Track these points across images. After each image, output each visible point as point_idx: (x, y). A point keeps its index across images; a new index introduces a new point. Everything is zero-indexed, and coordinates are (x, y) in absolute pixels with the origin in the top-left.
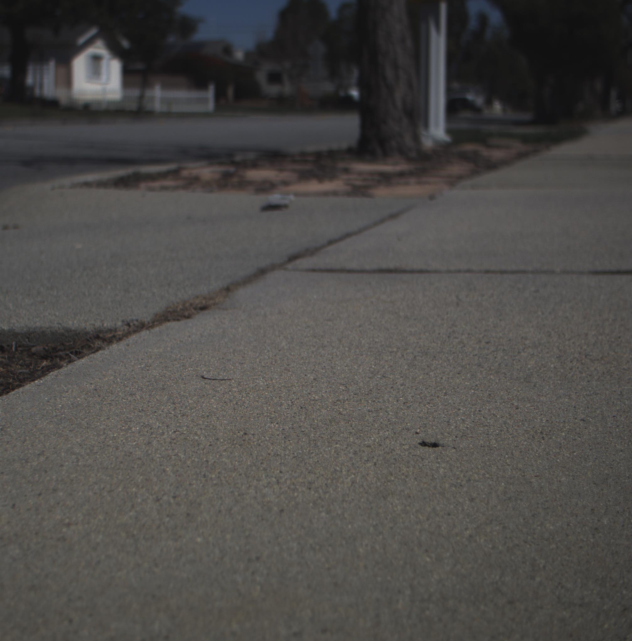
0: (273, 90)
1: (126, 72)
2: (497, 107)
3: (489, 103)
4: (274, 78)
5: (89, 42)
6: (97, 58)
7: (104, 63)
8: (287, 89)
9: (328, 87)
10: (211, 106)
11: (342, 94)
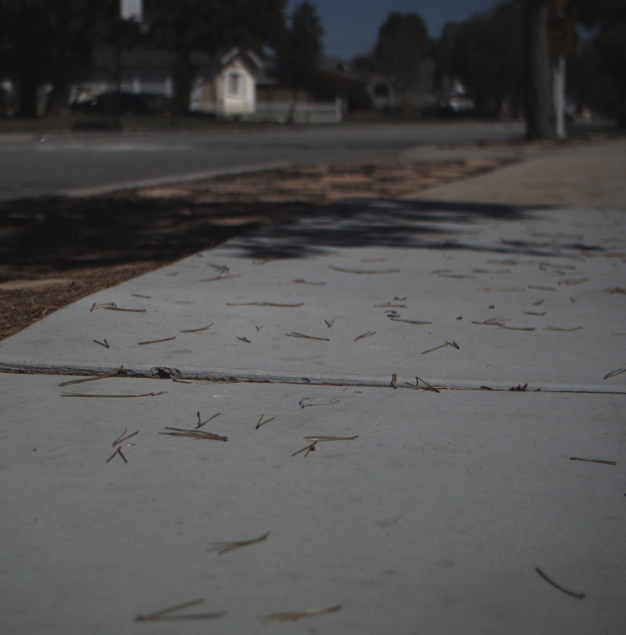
0: (379, 101)
1: (260, 88)
2: (587, 116)
3: (579, 111)
4: (381, 90)
5: (230, 63)
6: (235, 77)
7: (240, 81)
8: (393, 100)
9: (431, 99)
10: (338, 117)
11: (443, 105)
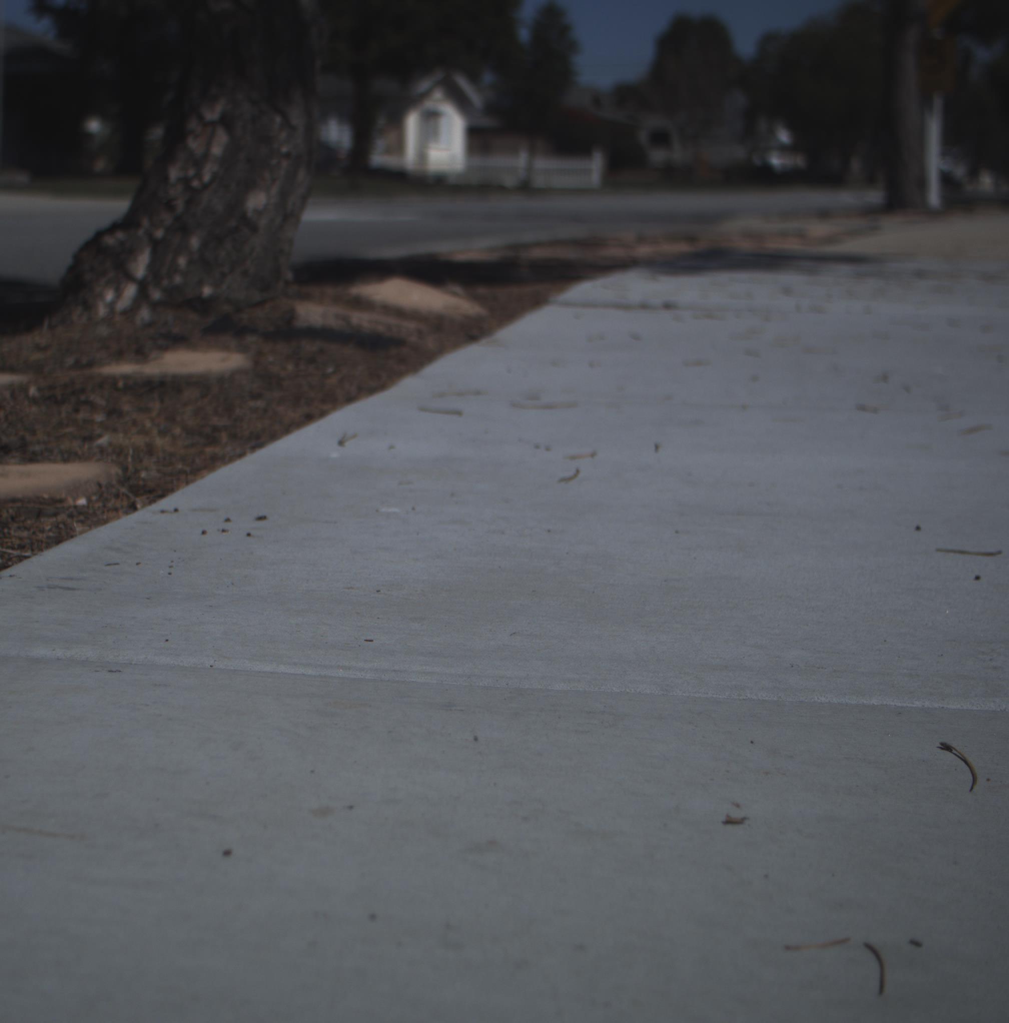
0: (658, 156)
1: (473, 133)
2: (987, 181)
3: (973, 173)
4: (660, 138)
6: (432, 116)
7: (443, 123)
8: (678, 154)
10: (596, 178)
11: (757, 161)
